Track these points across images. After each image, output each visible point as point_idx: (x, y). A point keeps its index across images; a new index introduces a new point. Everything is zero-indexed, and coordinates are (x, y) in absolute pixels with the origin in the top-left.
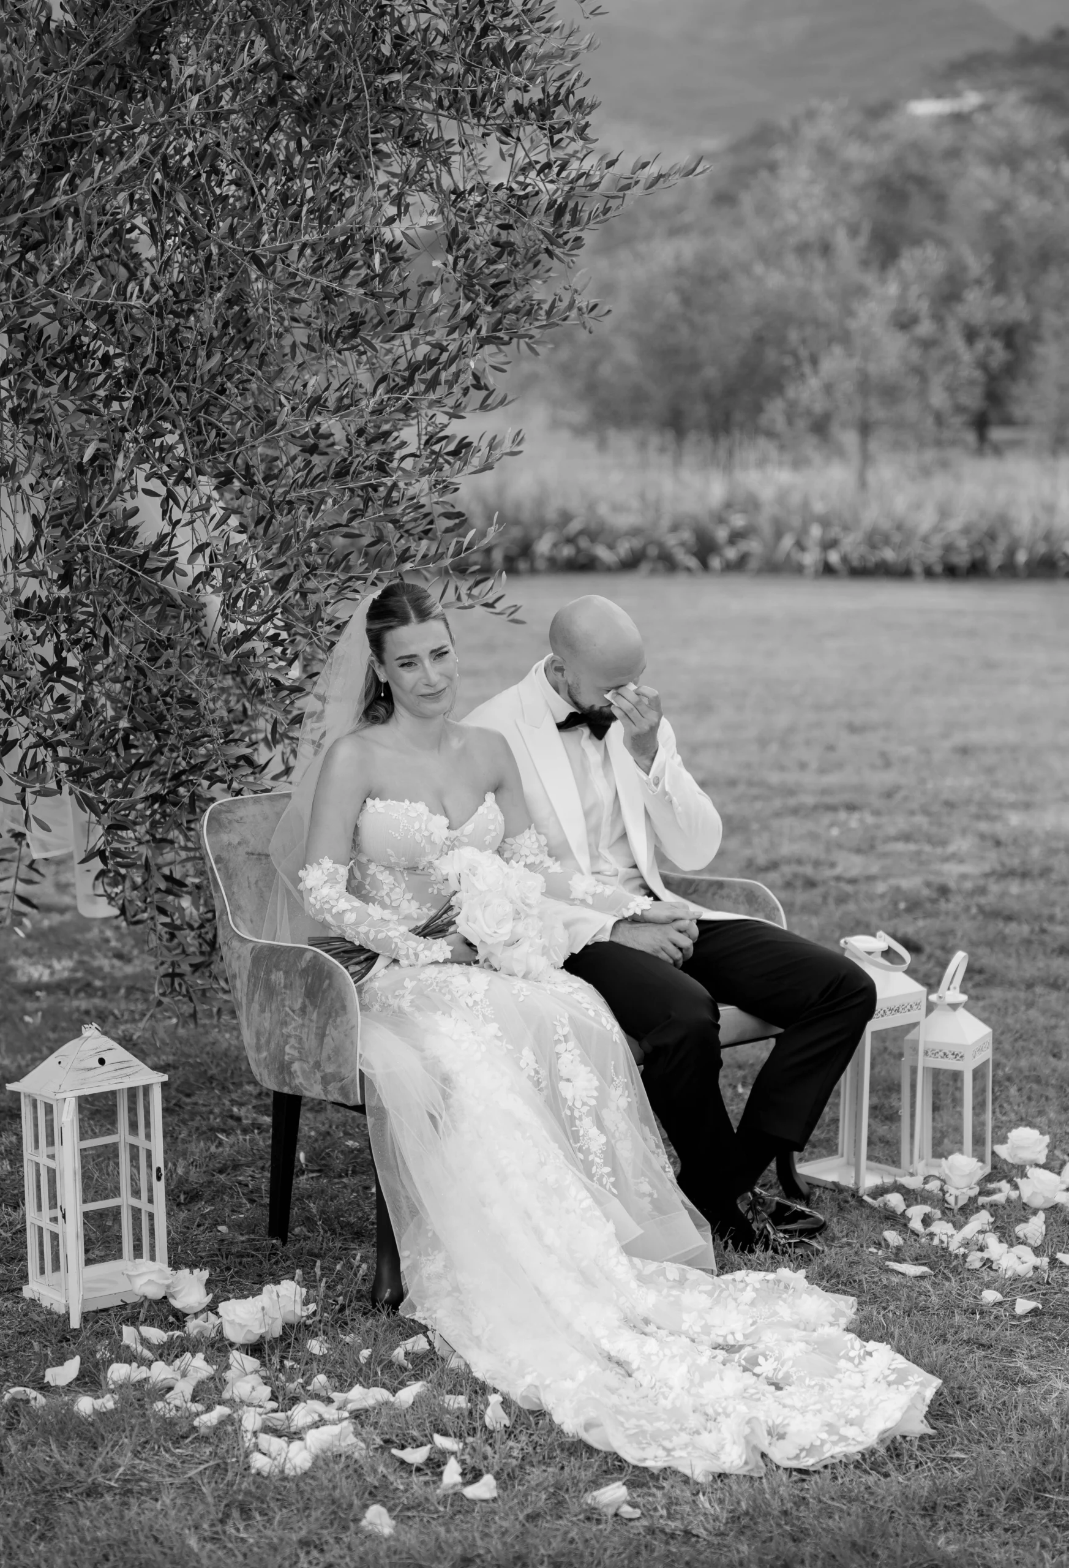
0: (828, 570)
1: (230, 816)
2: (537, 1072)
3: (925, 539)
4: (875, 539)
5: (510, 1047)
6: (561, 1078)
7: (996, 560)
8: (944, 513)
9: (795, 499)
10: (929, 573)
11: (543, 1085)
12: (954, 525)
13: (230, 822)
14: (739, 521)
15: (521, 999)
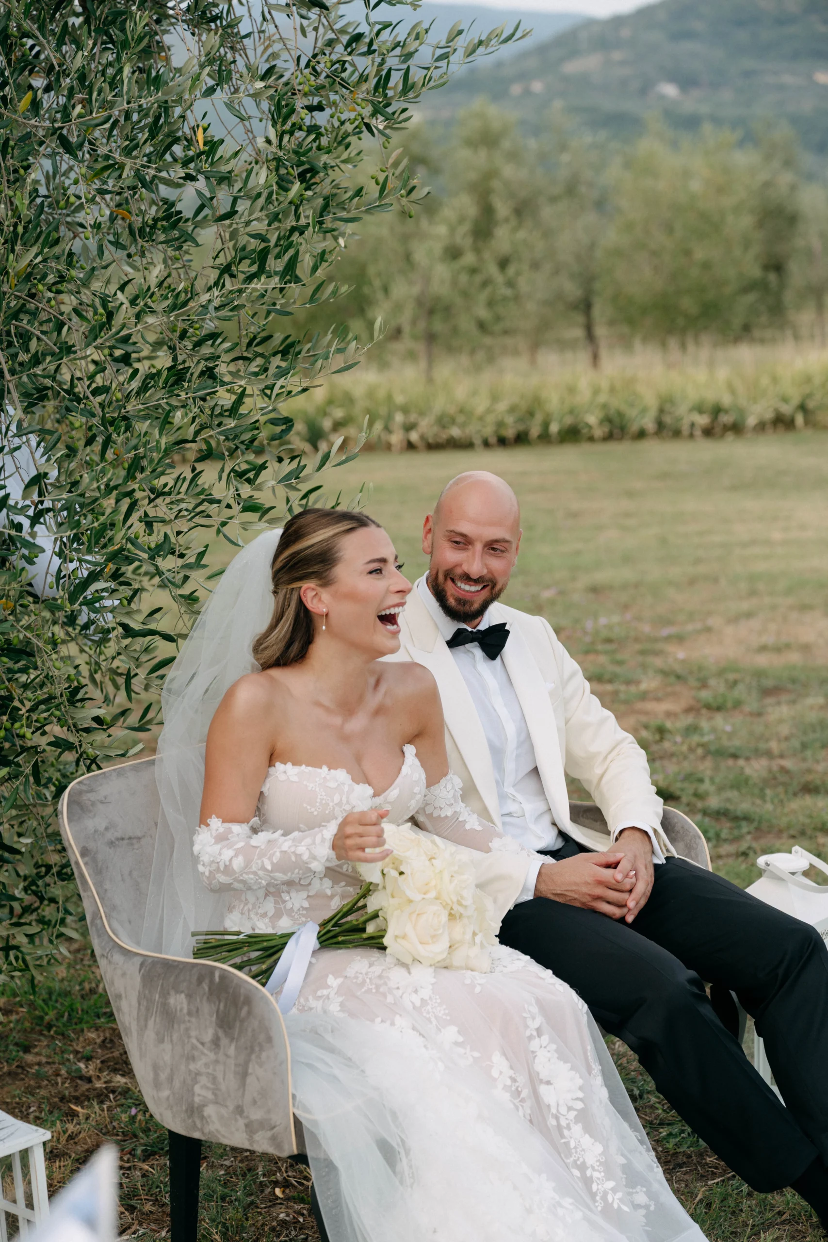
0: (411, 446)
1: (91, 796)
2: (514, 1080)
3: (481, 419)
4: (443, 421)
5: (476, 1054)
6: (541, 1081)
7: (535, 431)
8: (495, 398)
9: (381, 394)
10: (486, 444)
11: (524, 1095)
12: (502, 406)
13: (93, 804)
14: (339, 413)
15: (478, 989)
